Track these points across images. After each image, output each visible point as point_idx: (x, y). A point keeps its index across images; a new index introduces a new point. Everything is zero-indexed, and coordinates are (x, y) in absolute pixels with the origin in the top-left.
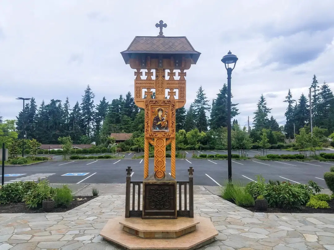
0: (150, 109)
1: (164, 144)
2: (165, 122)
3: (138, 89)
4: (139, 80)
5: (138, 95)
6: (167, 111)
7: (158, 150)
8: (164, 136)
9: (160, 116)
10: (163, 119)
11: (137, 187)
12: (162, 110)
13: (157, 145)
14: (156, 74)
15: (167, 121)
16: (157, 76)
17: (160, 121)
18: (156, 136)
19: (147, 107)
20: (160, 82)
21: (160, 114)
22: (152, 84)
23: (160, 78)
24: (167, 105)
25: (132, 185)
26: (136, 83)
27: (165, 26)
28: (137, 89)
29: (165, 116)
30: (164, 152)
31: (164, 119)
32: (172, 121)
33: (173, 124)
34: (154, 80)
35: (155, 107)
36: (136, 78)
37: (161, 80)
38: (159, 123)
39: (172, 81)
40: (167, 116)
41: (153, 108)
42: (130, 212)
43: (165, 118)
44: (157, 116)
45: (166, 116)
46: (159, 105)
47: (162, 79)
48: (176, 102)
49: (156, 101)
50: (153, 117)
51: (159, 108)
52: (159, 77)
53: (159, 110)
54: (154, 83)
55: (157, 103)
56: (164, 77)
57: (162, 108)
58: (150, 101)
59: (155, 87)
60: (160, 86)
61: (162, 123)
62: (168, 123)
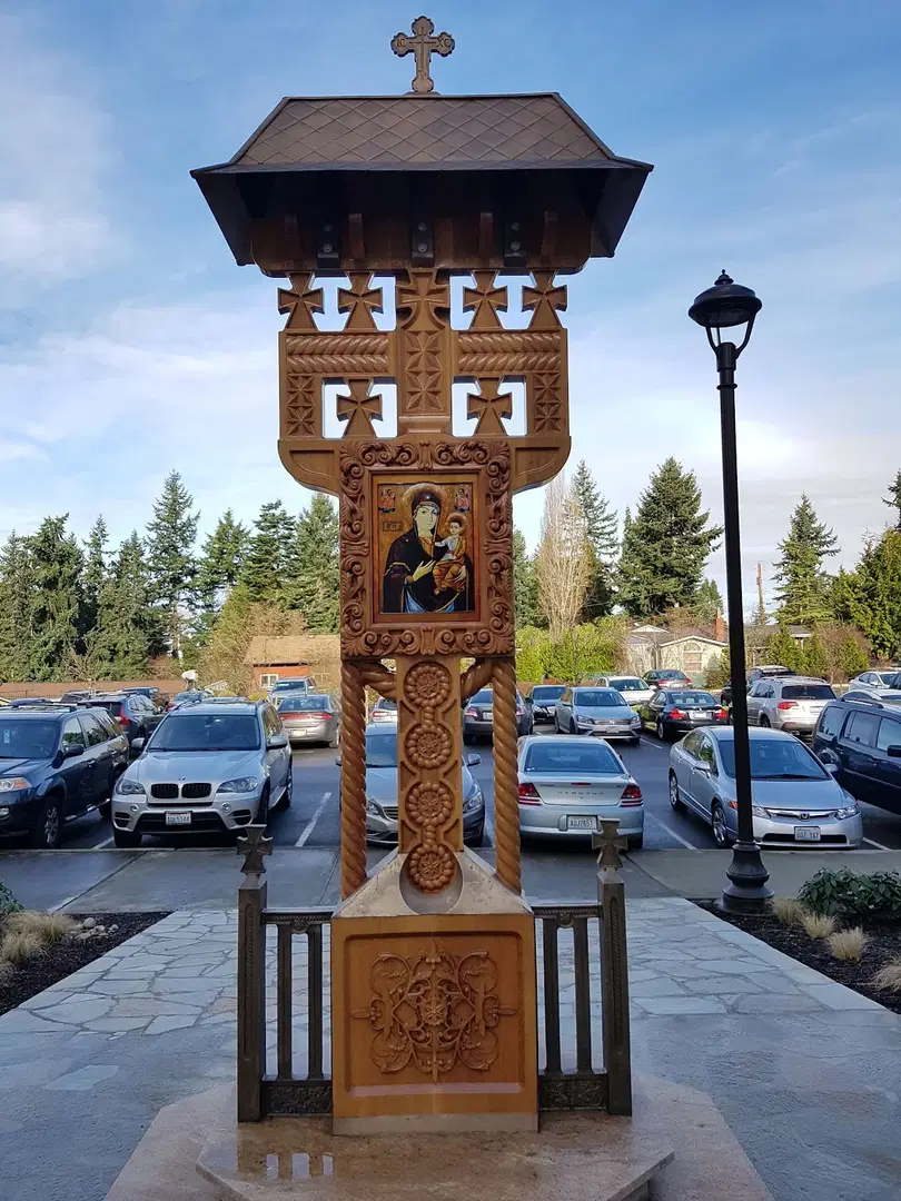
0: (366, 492)
1: (449, 691)
2: (455, 568)
3: (301, 386)
4: (305, 335)
5: (301, 416)
6: (463, 502)
7: (418, 725)
8: (450, 644)
9: (424, 532)
10: (445, 549)
11: (300, 944)
12: (436, 499)
13: (412, 700)
14: (399, 300)
15: (468, 562)
16: (402, 313)
17: (426, 559)
18: (405, 645)
19: (353, 482)
20: (423, 344)
21: (425, 520)
22: (378, 357)
23: (423, 323)
24: (467, 466)
25: (272, 931)
26: (287, 353)
27: (445, 45)
28: (292, 385)
29: (456, 529)
30: (450, 737)
31: (446, 547)
32: (496, 561)
33: (498, 575)
34: (385, 333)
35: (394, 480)
36: (288, 326)
37: (430, 333)
38: (421, 571)
39: (490, 333)
40: (469, 533)
41: (385, 489)
42: (266, 1086)
43: (452, 542)
44: (407, 530)
45: (459, 530)
46: (415, 467)
47: (433, 328)
48: (513, 451)
49: (402, 450)
50: (387, 540)
51: (421, 486)
52: (415, 318)
53: (417, 501)
54: (392, 349)
55: (406, 456)
56: (444, 313)
57: (437, 488)
58: (369, 450)
59: (392, 373)
60: (422, 366)
61: (435, 572)
62: (470, 569)
